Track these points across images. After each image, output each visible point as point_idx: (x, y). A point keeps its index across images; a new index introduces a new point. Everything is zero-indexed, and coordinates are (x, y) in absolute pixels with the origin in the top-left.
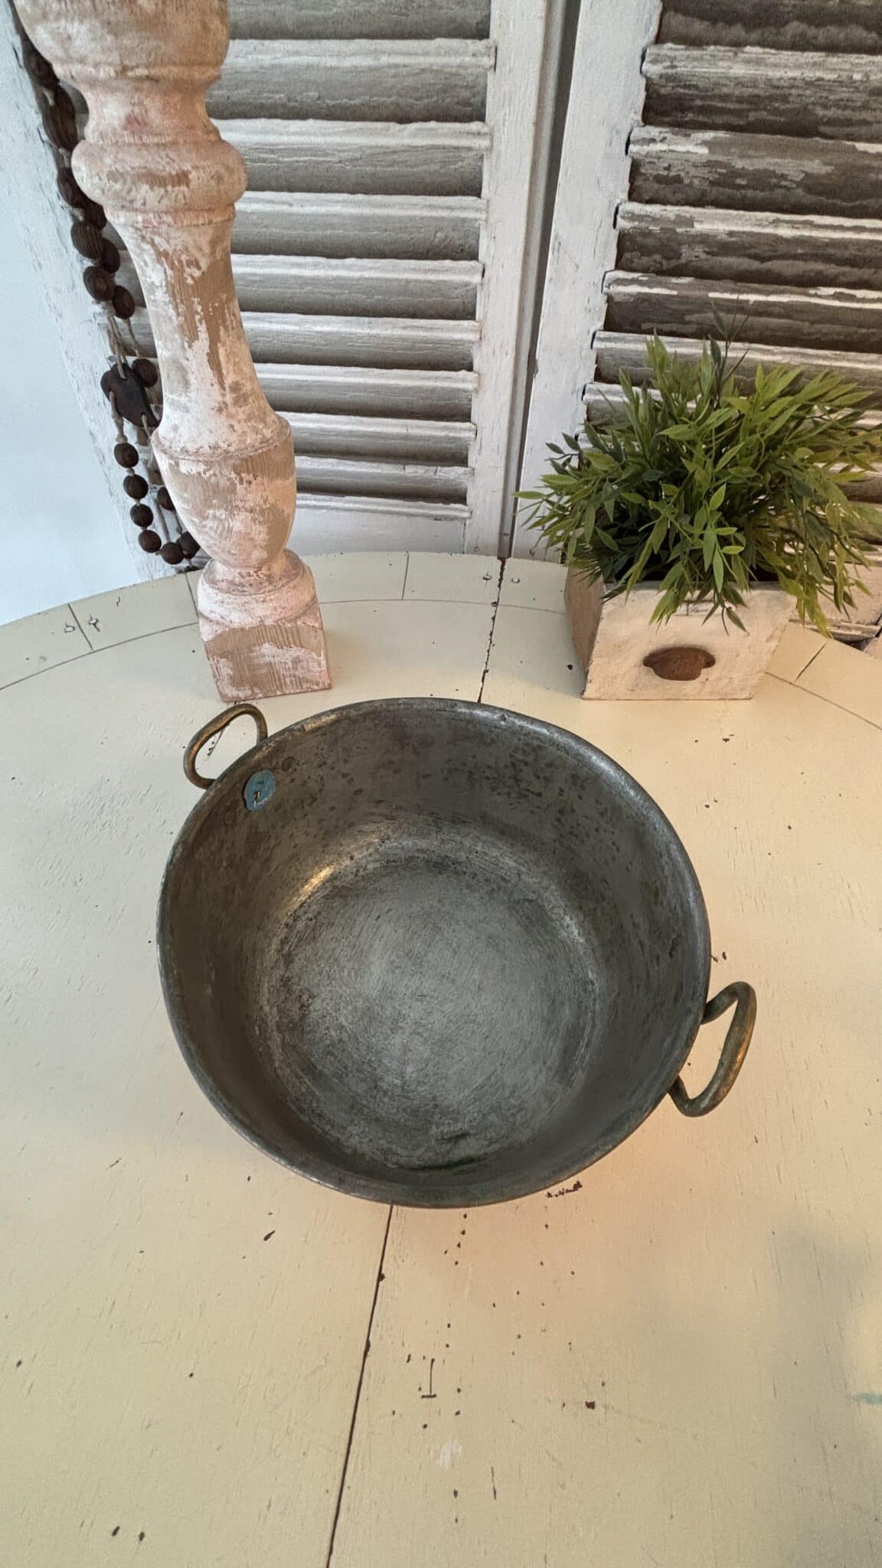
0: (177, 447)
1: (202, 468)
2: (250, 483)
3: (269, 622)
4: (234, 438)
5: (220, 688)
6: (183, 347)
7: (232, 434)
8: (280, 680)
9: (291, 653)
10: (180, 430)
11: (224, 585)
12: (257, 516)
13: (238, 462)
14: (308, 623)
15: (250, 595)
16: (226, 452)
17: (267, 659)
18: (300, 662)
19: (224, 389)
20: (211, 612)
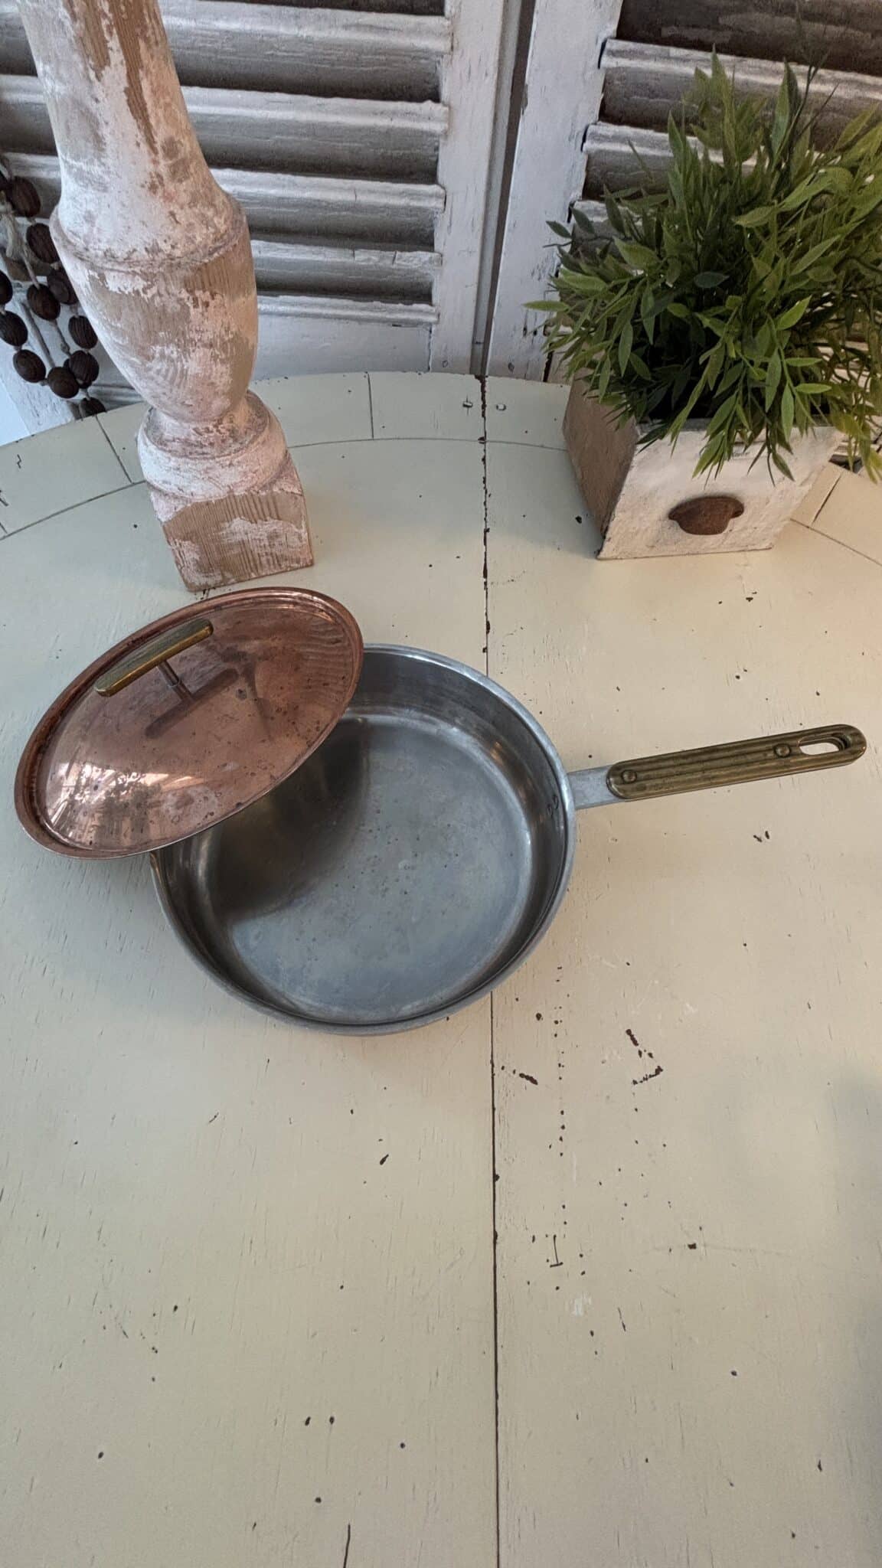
0: (98, 249)
1: (140, 284)
2: (207, 304)
3: (239, 492)
4: (177, 233)
5: (186, 577)
6: (88, 78)
7: (174, 228)
8: (254, 560)
9: (266, 527)
10: (97, 222)
11: (176, 445)
12: (218, 353)
13: (190, 274)
14: (287, 489)
15: (213, 458)
16: (169, 255)
17: (238, 538)
18: (277, 536)
19: (156, 152)
20: (165, 482)
